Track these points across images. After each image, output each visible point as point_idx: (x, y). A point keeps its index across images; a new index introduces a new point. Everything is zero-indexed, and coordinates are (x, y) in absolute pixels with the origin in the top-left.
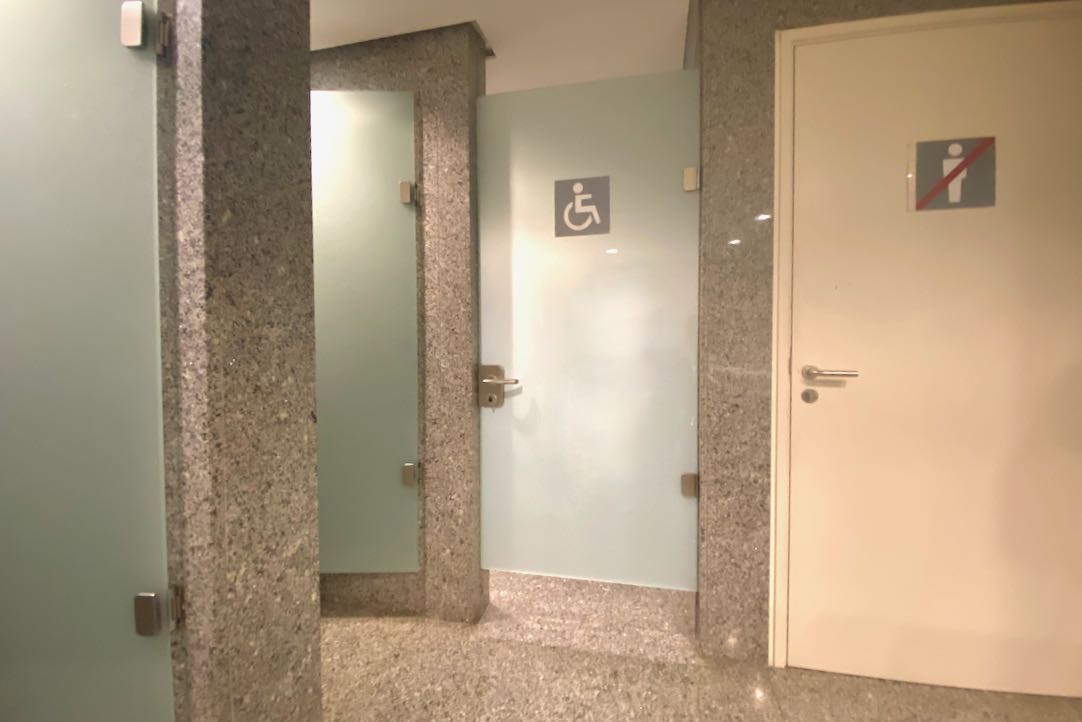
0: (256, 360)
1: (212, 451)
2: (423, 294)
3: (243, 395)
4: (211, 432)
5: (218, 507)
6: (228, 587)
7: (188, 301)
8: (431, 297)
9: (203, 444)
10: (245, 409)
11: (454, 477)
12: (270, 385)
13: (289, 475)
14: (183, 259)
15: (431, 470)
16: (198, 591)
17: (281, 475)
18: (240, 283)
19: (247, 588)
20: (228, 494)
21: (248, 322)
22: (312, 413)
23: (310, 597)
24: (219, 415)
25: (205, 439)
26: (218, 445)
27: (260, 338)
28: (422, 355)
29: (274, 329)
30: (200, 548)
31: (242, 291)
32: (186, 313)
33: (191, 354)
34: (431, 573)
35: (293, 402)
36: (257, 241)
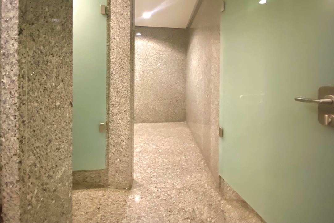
0: (45, 73)
1: (19, 125)
2: (109, 52)
3: (38, 93)
4: (19, 114)
5: (22, 158)
6: (28, 203)
7: (7, 36)
8: (113, 53)
9: (14, 122)
10: (39, 100)
11: (121, 129)
12: (52, 87)
13: (60, 135)
14: (4, 11)
15: (112, 126)
16: (9, 208)
17: (56, 135)
18: (38, 30)
19: (38, 201)
20: (28, 150)
21: (41, 52)
22: (71, 102)
23: (68, 195)
24: (23, 104)
25: (15, 118)
26: (23, 122)
27: (47, 62)
28: (109, 77)
29: (54, 58)
30: (11, 183)
31: (38, 35)
32: (5, 43)
33: (8, 68)
34: (110, 169)
35: (62, 97)
36: (47, 9)
